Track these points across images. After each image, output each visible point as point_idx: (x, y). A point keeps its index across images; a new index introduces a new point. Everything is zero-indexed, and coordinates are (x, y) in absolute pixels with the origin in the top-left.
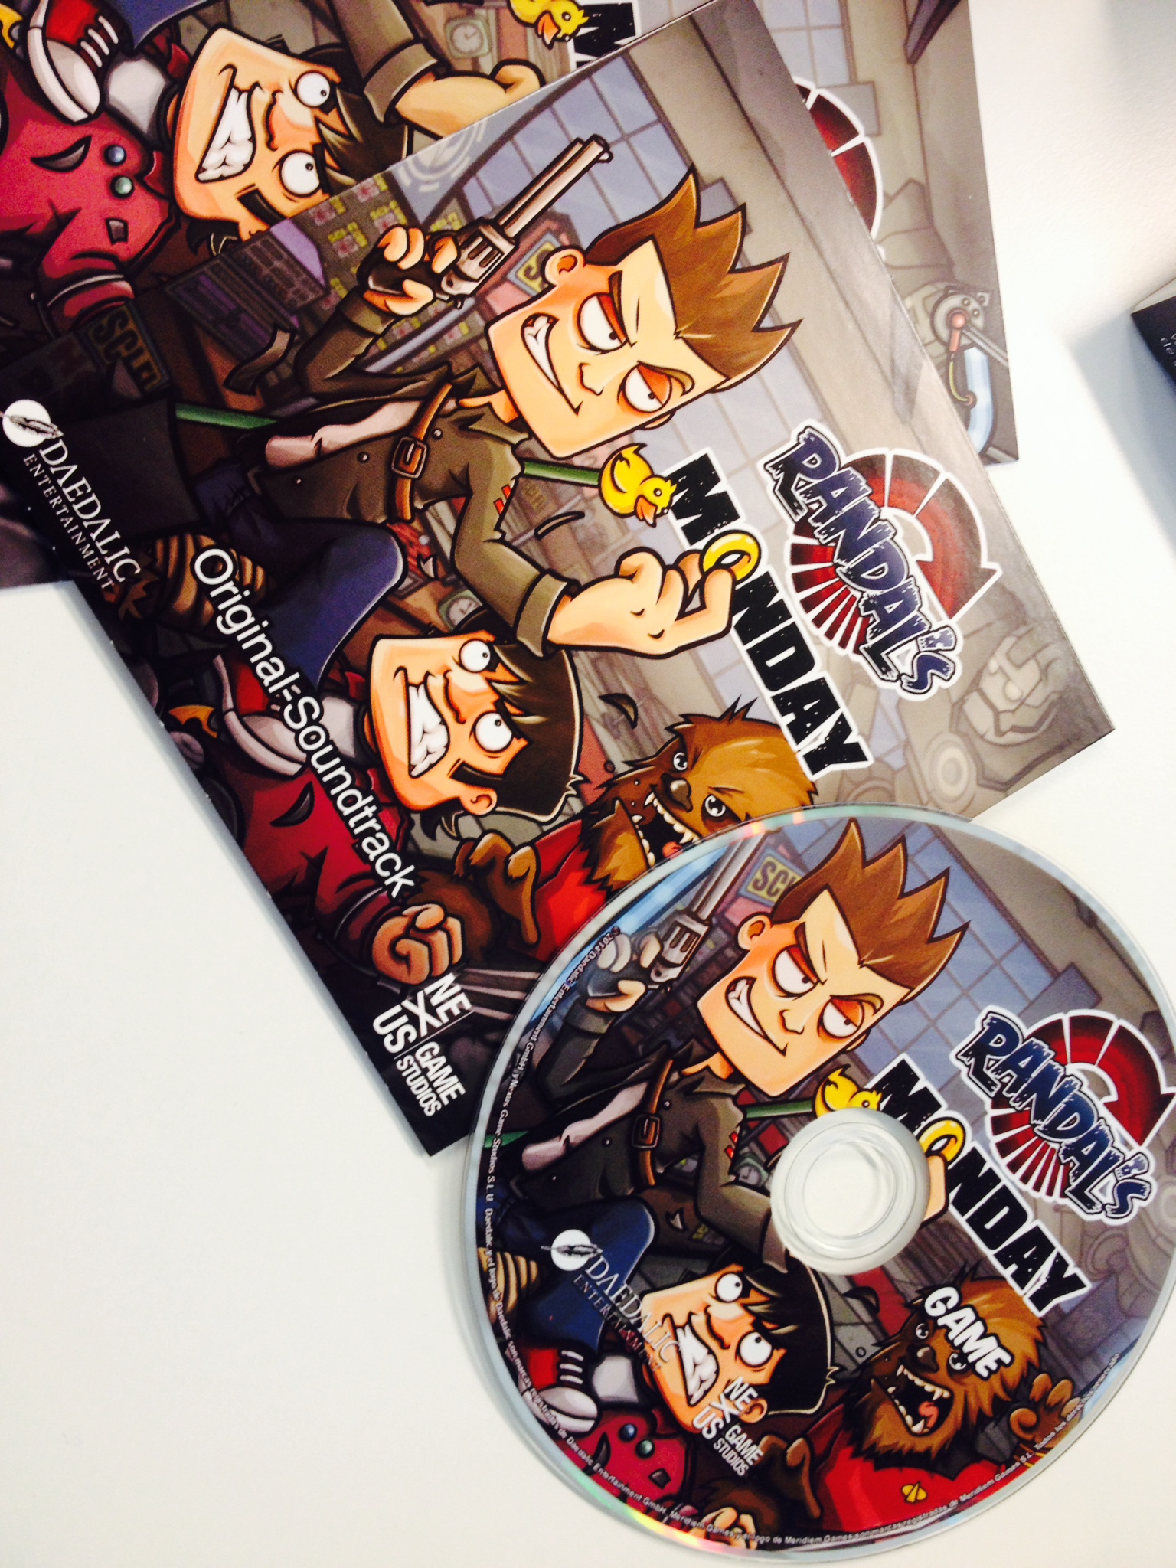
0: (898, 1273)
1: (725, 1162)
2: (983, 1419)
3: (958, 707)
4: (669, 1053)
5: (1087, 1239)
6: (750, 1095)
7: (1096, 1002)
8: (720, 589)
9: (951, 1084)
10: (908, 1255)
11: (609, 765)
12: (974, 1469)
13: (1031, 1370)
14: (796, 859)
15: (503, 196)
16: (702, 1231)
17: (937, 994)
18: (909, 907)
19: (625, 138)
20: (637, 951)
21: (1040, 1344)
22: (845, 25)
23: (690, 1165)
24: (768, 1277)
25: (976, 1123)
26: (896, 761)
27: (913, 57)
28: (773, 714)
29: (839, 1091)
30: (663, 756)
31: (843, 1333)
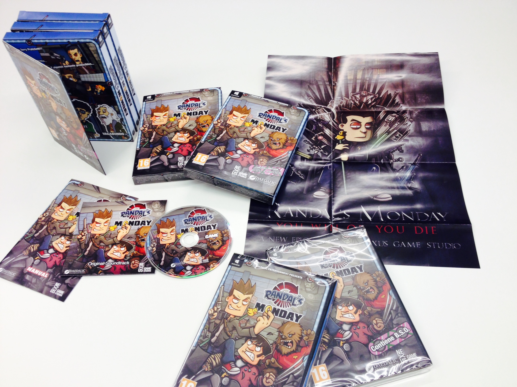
0: (201, 239)
1: (177, 248)
2: (222, 239)
3: (154, 211)
4: (163, 248)
5: (212, 222)
6: (173, 244)
7: (190, 211)
8: (127, 225)
9: (187, 226)
10: (200, 237)
11: (134, 241)
12: (227, 242)
13: (221, 232)
14: (155, 230)
15: (82, 227)
16: (182, 254)
17: (177, 224)
18: (167, 223)
19: (87, 216)
20: (151, 246)
21: (219, 230)
22: (93, 197)
23: (174, 252)
24: (191, 250)
25: (192, 226)
26: (154, 218)
27: (100, 193)
28: (141, 226)
29: (179, 236)
30: (137, 236)
31: (202, 247)
